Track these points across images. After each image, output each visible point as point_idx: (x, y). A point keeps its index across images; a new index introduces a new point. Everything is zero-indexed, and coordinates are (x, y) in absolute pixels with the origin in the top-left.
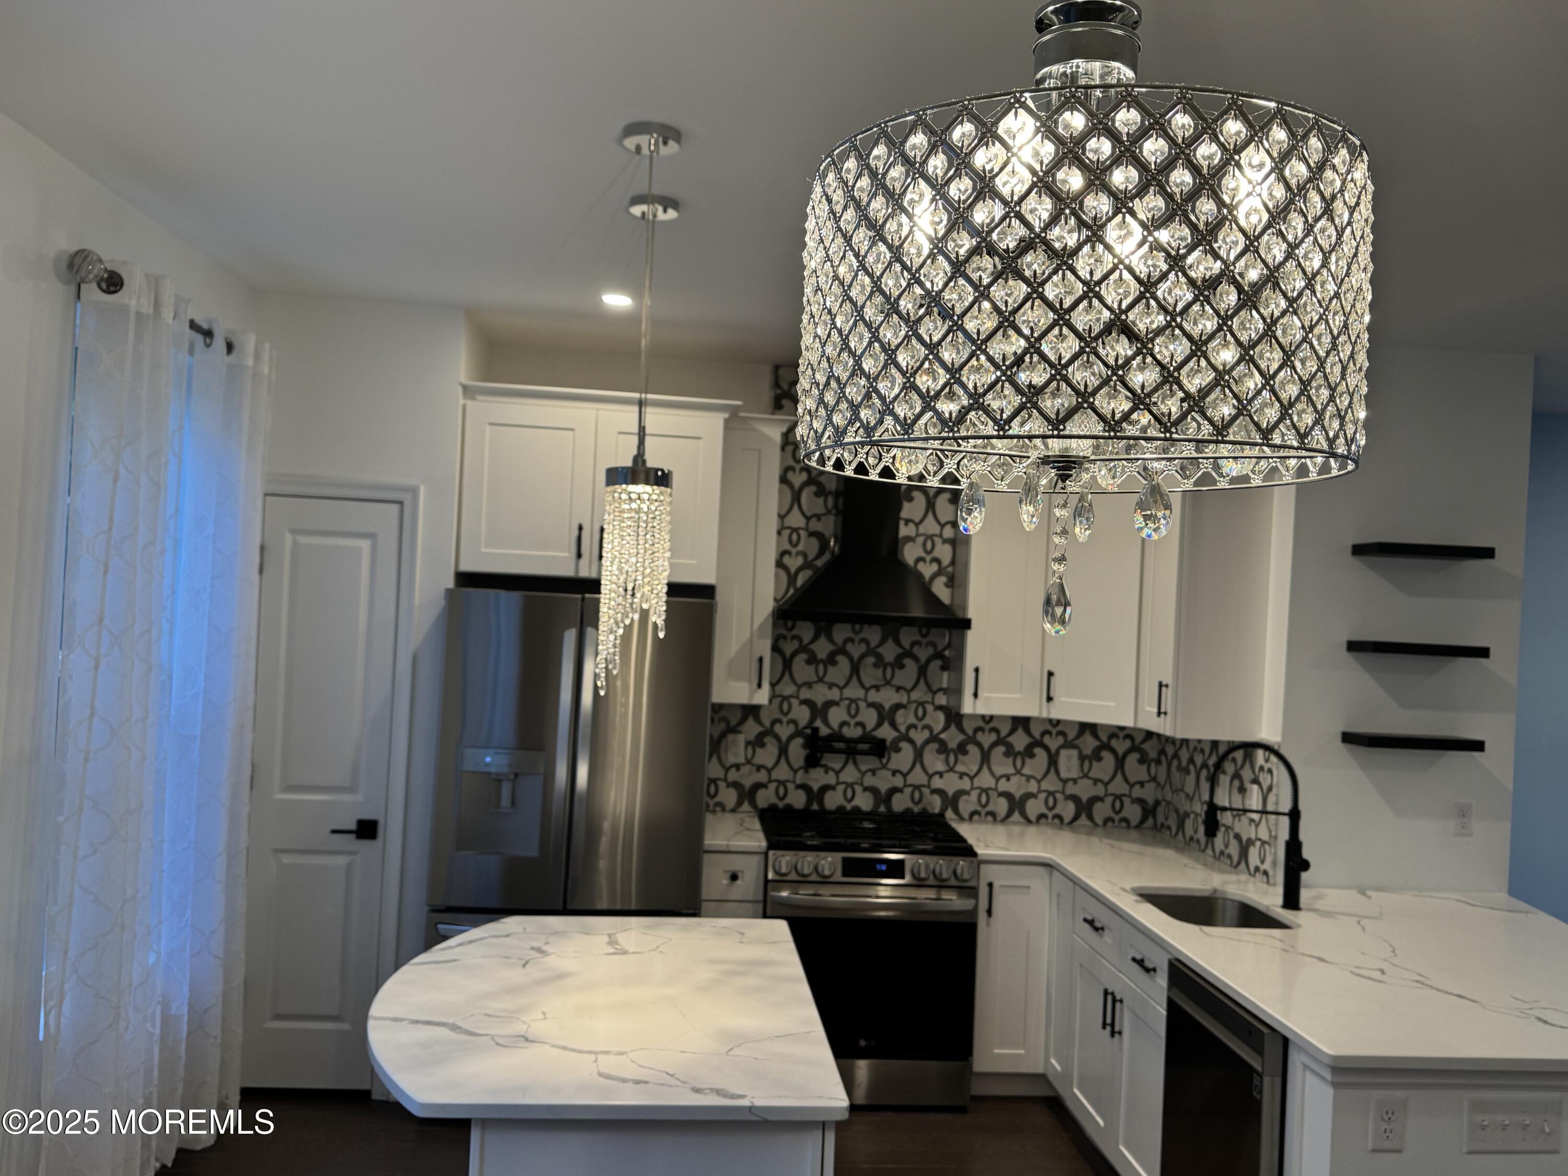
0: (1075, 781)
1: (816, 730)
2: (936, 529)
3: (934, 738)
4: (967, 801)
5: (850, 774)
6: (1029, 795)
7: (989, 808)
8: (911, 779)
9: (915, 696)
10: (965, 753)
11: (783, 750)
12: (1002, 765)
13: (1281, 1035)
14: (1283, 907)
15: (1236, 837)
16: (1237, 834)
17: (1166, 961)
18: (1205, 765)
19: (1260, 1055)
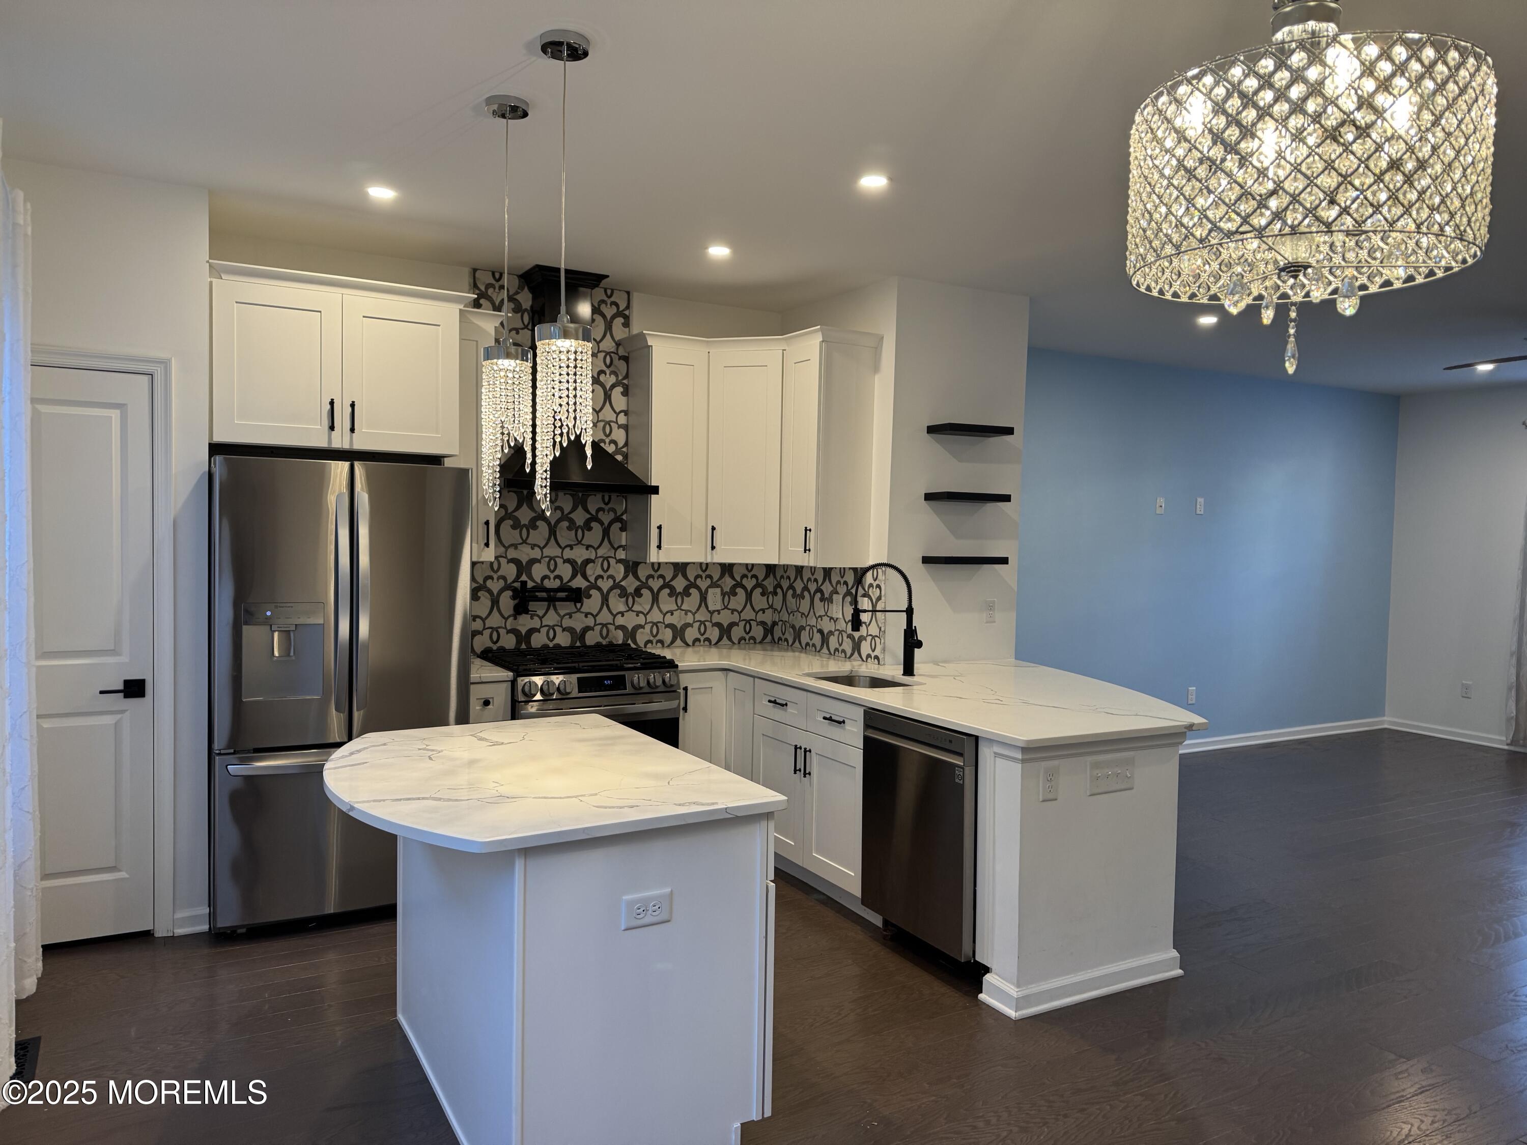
0: (719, 612)
1: (524, 583)
2: (613, 417)
3: (616, 586)
4: (642, 633)
5: (551, 618)
6: (688, 625)
7: (659, 637)
8: (600, 619)
9: (601, 552)
10: (640, 596)
11: (495, 602)
12: (667, 603)
13: (977, 738)
14: (904, 675)
15: (849, 636)
16: (850, 634)
17: (860, 712)
18: (819, 590)
19: (961, 755)
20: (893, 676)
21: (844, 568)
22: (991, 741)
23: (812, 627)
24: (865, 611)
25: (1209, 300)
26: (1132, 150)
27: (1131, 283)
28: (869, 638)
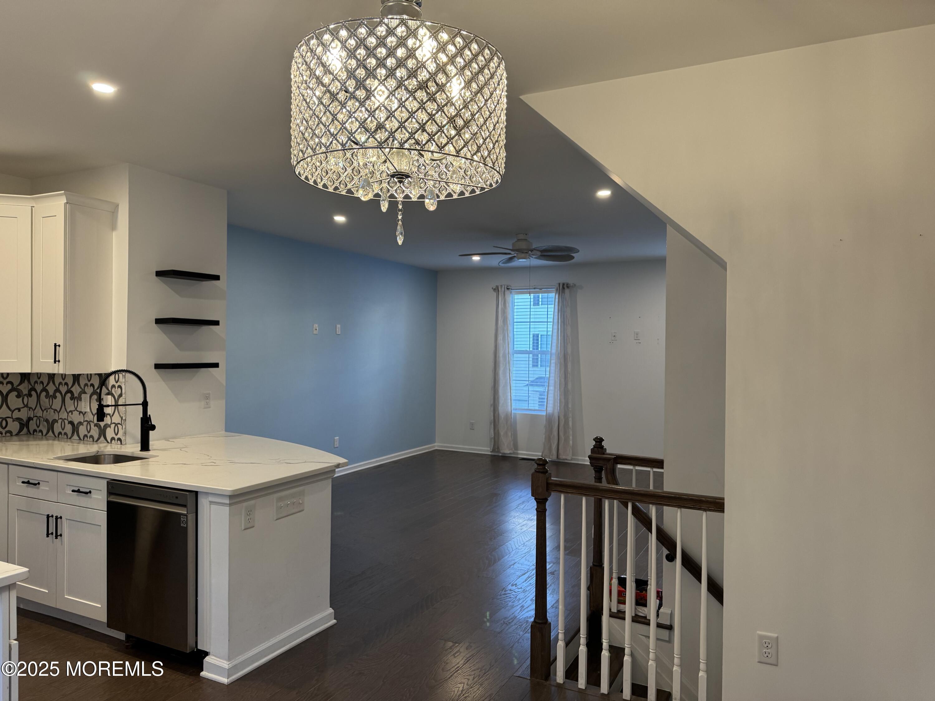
13: (196, 493)
14: (141, 451)
15: (96, 425)
16: (97, 423)
17: (104, 483)
18: (69, 391)
19: (185, 506)
20: (133, 453)
21: (91, 374)
22: (207, 494)
23: (63, 420)
24: (108, 406)
25: (347, 193)
26: (292, 76)
27: (295, 172)
28: (113, 426)
